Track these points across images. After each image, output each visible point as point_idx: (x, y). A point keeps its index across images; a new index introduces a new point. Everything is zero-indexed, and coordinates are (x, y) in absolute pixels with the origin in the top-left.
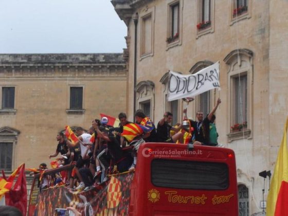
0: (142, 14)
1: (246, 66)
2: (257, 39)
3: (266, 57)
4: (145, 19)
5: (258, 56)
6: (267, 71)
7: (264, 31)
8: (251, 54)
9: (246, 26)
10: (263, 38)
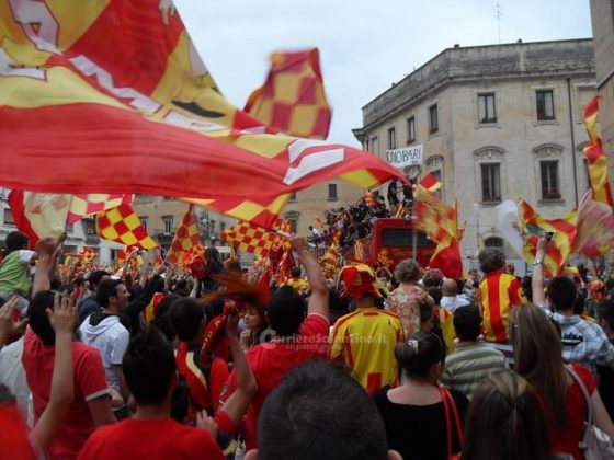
0: (371, 136)
1: (439, 166)
2: (446, 148)
3: (452, 159)
4: (373, 140)
5: (447, 159)
6: (453, 168)
7: (449, 143)
8: (442, 158)
9: (437, 140)
10: (449, 148)
